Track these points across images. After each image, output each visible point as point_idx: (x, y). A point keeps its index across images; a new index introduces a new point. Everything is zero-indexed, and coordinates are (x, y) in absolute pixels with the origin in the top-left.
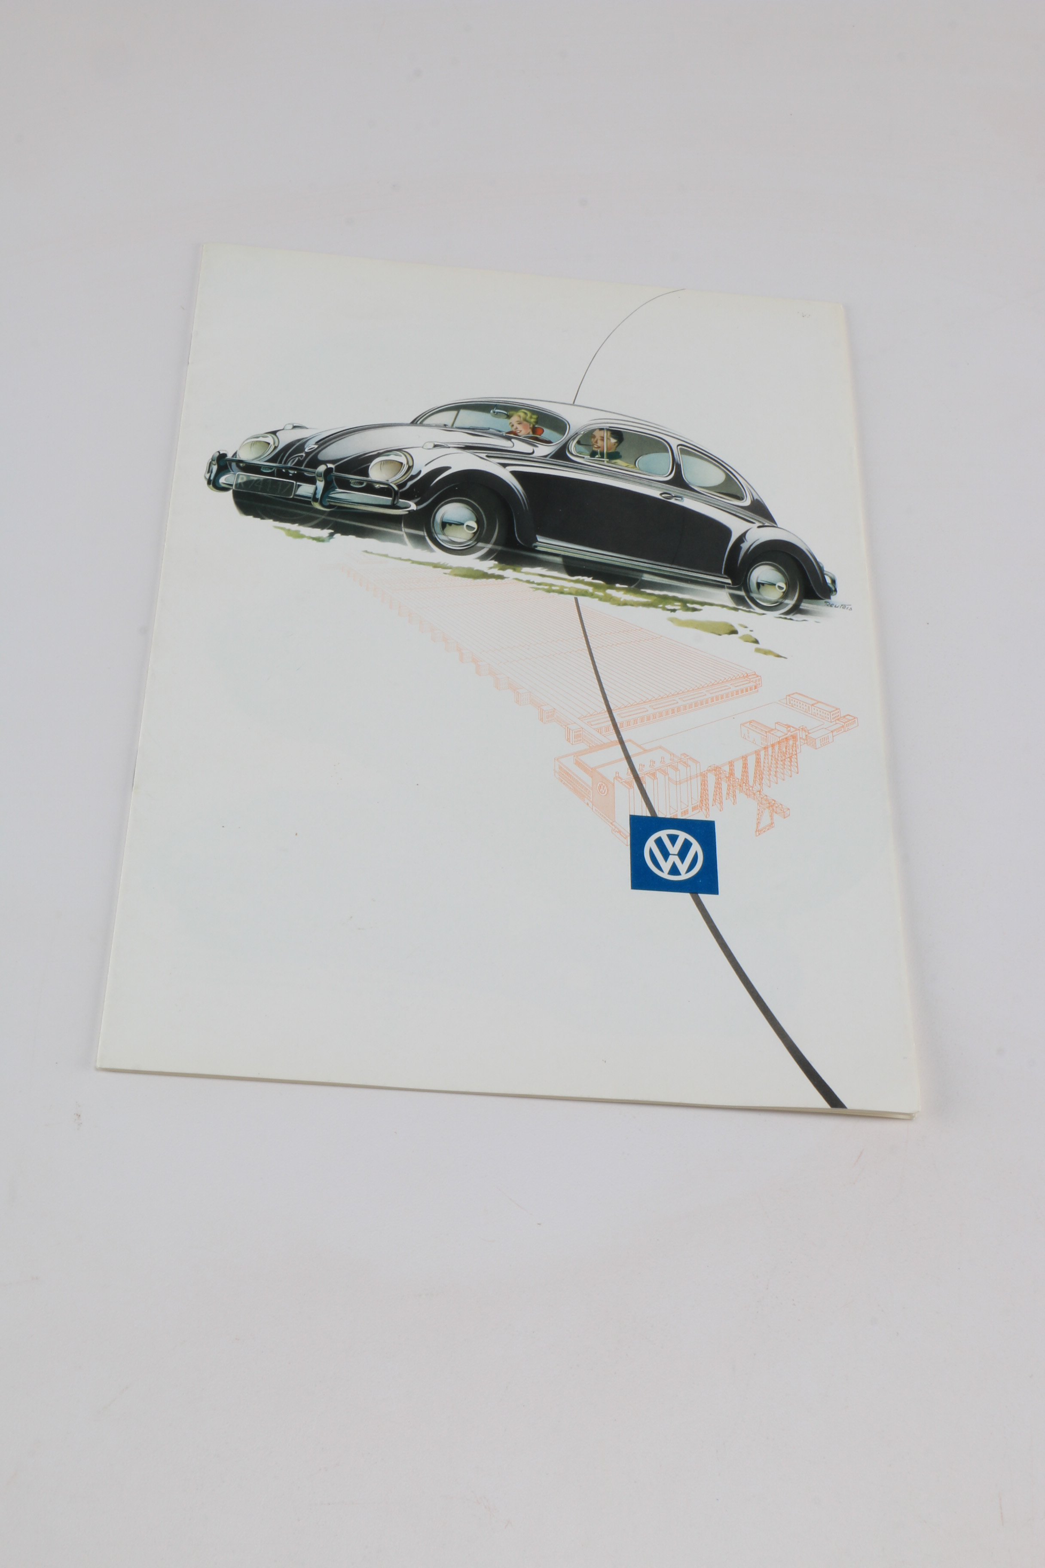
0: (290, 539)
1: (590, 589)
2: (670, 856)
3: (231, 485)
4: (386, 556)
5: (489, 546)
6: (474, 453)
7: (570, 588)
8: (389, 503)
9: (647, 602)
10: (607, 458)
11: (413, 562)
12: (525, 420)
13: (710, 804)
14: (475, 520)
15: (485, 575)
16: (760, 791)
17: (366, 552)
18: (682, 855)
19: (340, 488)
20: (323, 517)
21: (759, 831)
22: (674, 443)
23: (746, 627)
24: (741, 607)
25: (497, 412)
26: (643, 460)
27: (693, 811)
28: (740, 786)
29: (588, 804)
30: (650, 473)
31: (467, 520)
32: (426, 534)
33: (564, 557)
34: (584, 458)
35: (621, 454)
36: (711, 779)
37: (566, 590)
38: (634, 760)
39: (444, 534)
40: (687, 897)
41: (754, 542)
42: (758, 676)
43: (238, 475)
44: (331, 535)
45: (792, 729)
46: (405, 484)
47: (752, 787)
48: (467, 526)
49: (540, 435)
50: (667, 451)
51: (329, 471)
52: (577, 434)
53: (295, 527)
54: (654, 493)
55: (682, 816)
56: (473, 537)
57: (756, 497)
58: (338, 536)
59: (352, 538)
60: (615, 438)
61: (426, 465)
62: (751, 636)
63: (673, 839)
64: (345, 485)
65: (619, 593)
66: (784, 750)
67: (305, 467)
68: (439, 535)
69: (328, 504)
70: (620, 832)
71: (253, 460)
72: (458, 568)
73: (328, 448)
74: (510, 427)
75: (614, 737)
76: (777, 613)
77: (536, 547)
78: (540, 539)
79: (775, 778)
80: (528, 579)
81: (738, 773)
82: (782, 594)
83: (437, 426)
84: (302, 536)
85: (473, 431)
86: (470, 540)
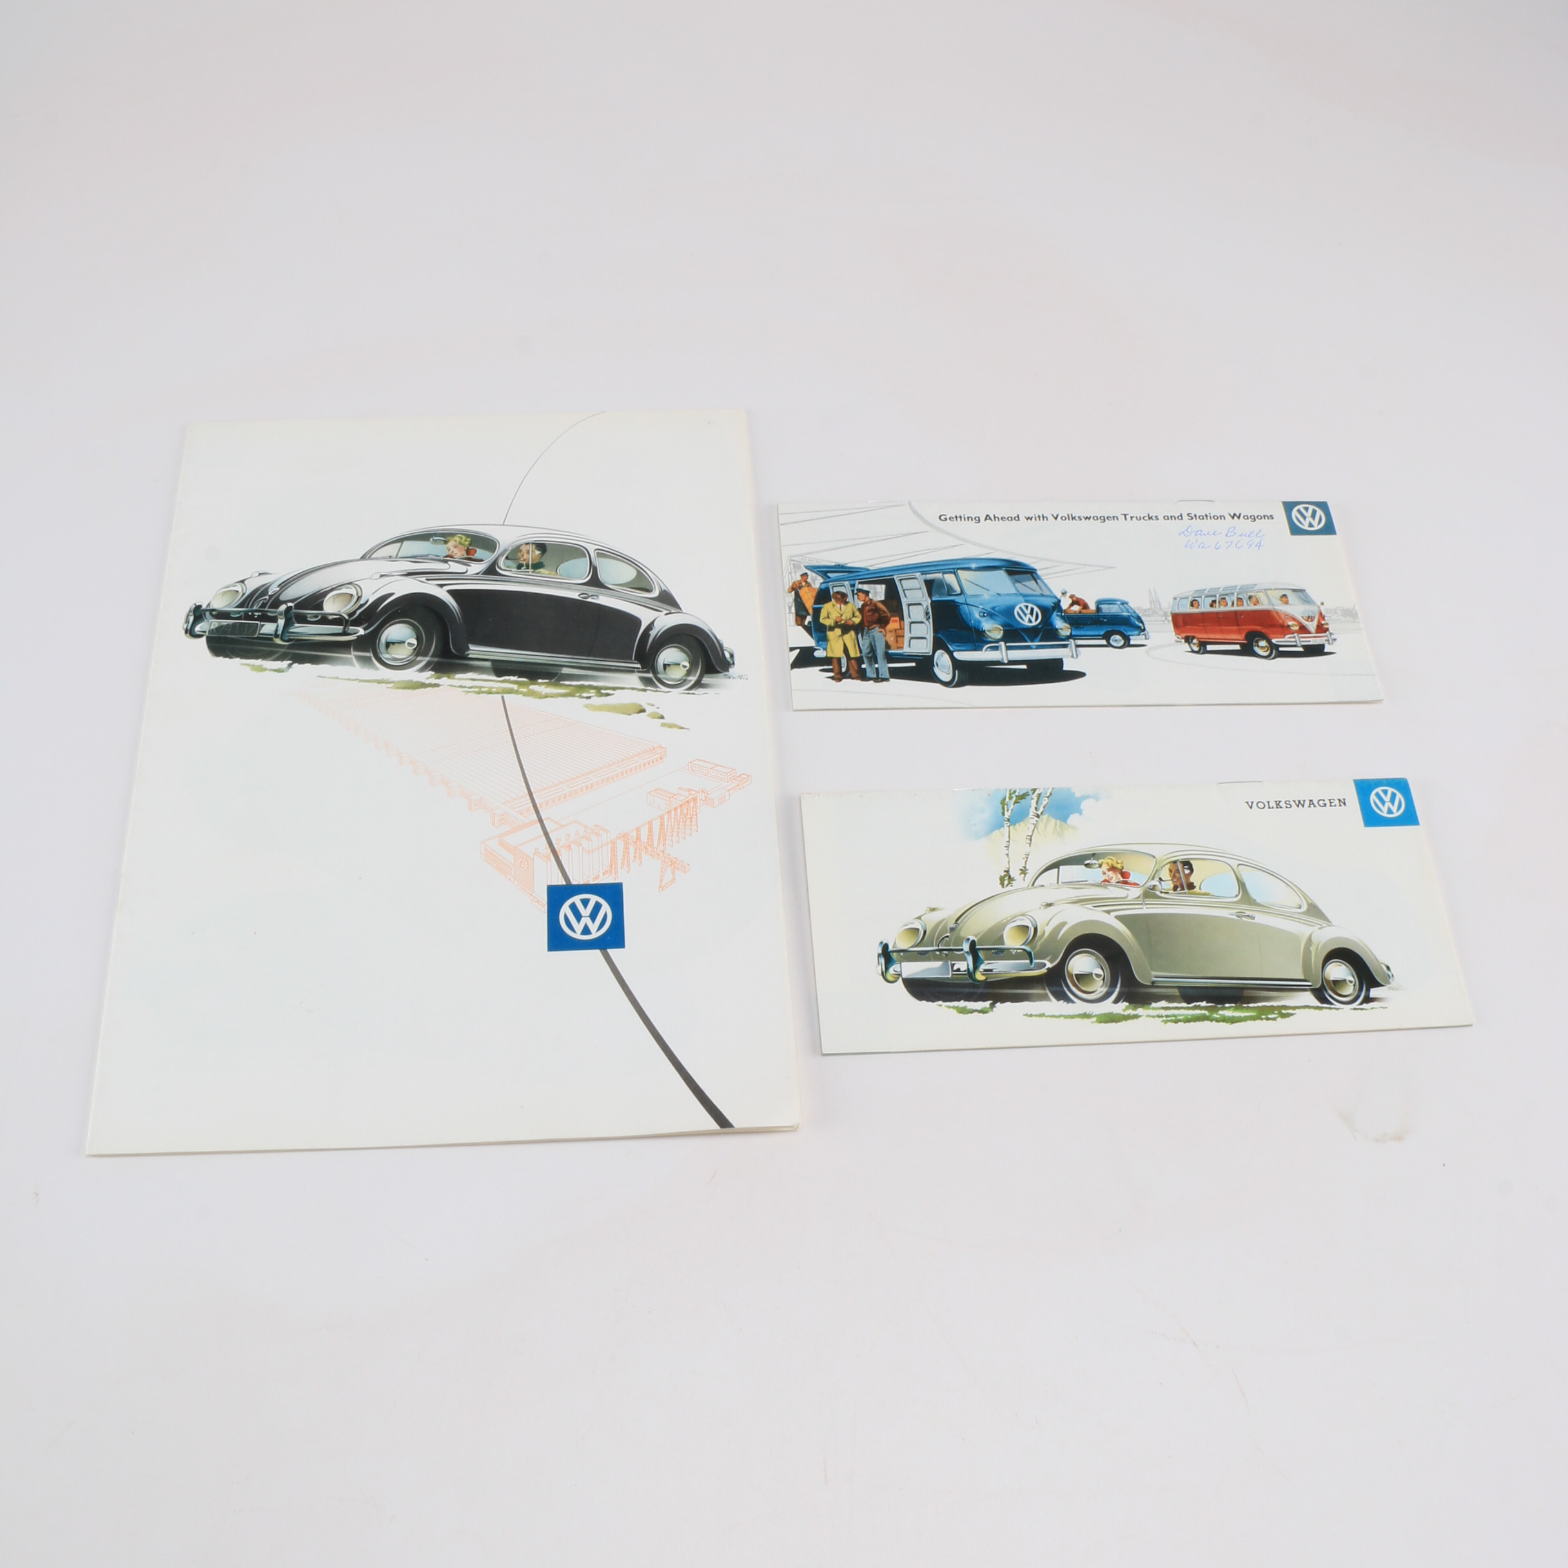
0: (255, 673)
1: (515, 687)
2: (583, 918)
3: (205, 632)
4: (337, 678)
5: (428, 659)
6: (415, 579)
7: (497, 688)
8: (341, 631)
9: (565, 693)
10: (532, 568)
11: (361, 681)
12: (460, 543)
13: (619, 868)
14: (415, 637)
15: (423, 685)
16: (663, 852)
17: (320, 676)
18: (593, 916)
19: (298, 623)
20: (283, 650)
21: (662, 887)
22: (592, 549)
23: (653, 705)
24: (649, 688)
25: (436, 540)
26: (566, 567)
27: (603, 875)
28: (646, 848)
29: (510, 879)
30: (569, 578)
31: (409, 638)
32: (372, 655)
33: (493, 661)
34: (511, 571)
35: (544, 563)
36: (620, 845)
37: (493, 690)
38: (552, 836)
39: (388, 653)
40: (597, 953)
41: (661, 629)
42: (663, 748)
43: (211, 622)
44: (290, 665)
45: (693, 793)
46: (355, 612)
47: (657, 848)
48: (409, 643)
49: (473, 555)
50: (585, 556)
51: (289, 609)
52: (505, 550)
53: (259, 662)
54: (574, 595)
55: (594, 881)
56: (414, 652)
57: (664, 588)
58: (296, 665)
59: (308, 666)
60: (539, 550)
61: (374, 593)
62: (657, 713)
63: (585, 902)
64: (303, 620)
65: (541, 687)
66: (686, 812)
67: (269, 608)
68: (383, 655)
69: (287, 638)
70: (538, 901)
71: (224, 607)
72: (399, 682)
73: (289, 589)
74: (447, 551)
75: (535, 817)
76: (681, 690)
77: (468, 654)
78: (472, 647)
79: (676, 838)
80: (460, 684)
81: (644, 837)
82: (685, 672)
83: (383, 558)
84: (265, 670)
85: (415, 558)
86: (411, 655)
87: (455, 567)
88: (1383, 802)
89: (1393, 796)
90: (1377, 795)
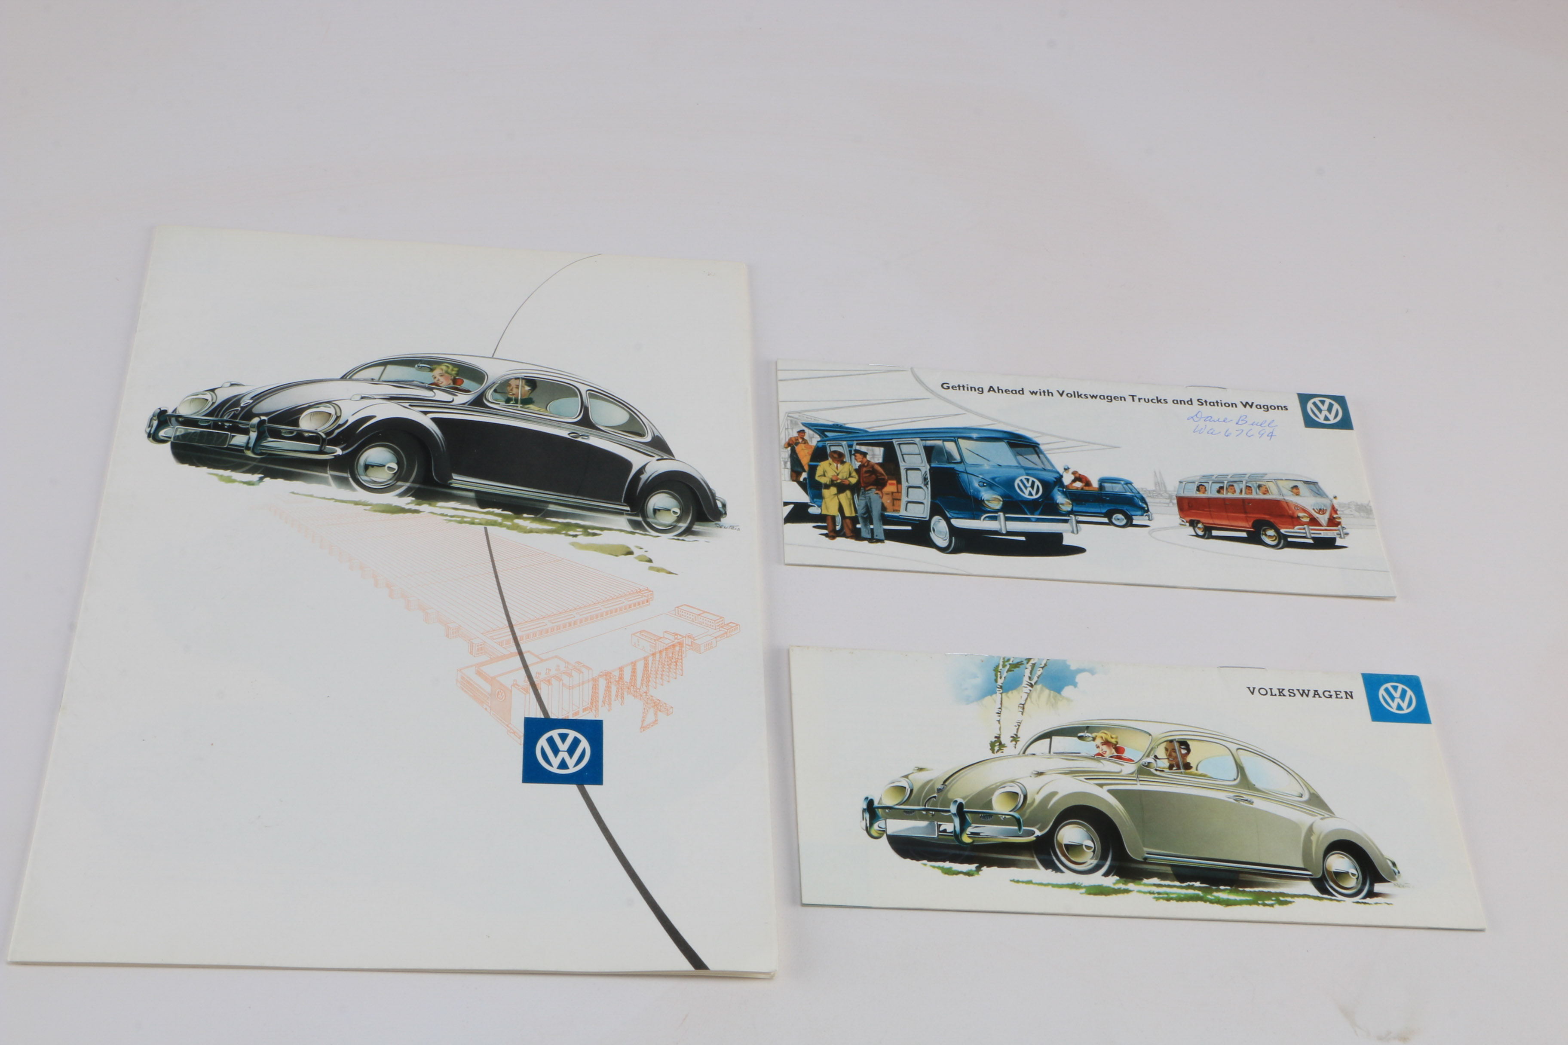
0: (223, 483)
1: (499, 519)
2: (560, 753)
3: (170, 438)
4: (311, 496)
5: (408, 484)
6: (397, 403)
7: (480, 519)
8: (317, 449)
9: (552, 529)
10: (521, 403)
11: (336, 501)
12: (447, 372)
13: (600, 706)
14: (396, 461)
15: (402, 510)
16: (646, 693)
17: (293, 493)
18: (571, 751)
19: (271, 437)
20: (255, 463)
21: (643, 728)
22: (583, 389)
23: (641, 548)
24: (638, 531)
25: (422, 367)
26: (555, 405)
27: (583, 712)
28: (628, 688)
29: (486, 709)
30: (560, 415)
31: (388, 462)
32: (349, 476)
33: (476, 492)
34: (499, 404)
35: (534, 400)
36: (602, 683)
37: (476, 520)
38: (531, 669)
39: (366, 475)
40: (573, 788)
41: (653, 474)
42: (650, 591)
43: (177, 428)
44: (261, 479)
45: (680, 637)
46: (332, 432)
47: (639, 689)
48: (388, 467)
49: (460, 385)
50: (576, 396)
51: (262, 422)
52: (494, 383)
53: (227, 473)
54: (564, 433)
55: (573, 717)
56: (393, 477)
57: (656, 434)
58: (267, 480)
59: (280, 482)
60: (529, 386)
61: (353, 415)
62: (645, 556)
63: (563, 737)
64: (277, 434)
65: (526, 522)
66: (671, 655)
67: (240, 419)
68: (361, 476)
69: (259, 451)
70: (514, 733)
71: (191, 415)
72: (377, 505)
73: (263, 402)
74: (432, 379)
75: (514, 649)
76: (671, 535)
77: (451, 483)
78: (455, 476)
79: (660, 680)
80: (442, 512)
81: (627, 677)
82: (676, 518)
83: (365, 380)
84: (234, 481)
85: (398, 383)
86: (391, 479)
87: (441, 396)
88: (1393, 698)
89: (1404, 693)
90: (1387, 690)
